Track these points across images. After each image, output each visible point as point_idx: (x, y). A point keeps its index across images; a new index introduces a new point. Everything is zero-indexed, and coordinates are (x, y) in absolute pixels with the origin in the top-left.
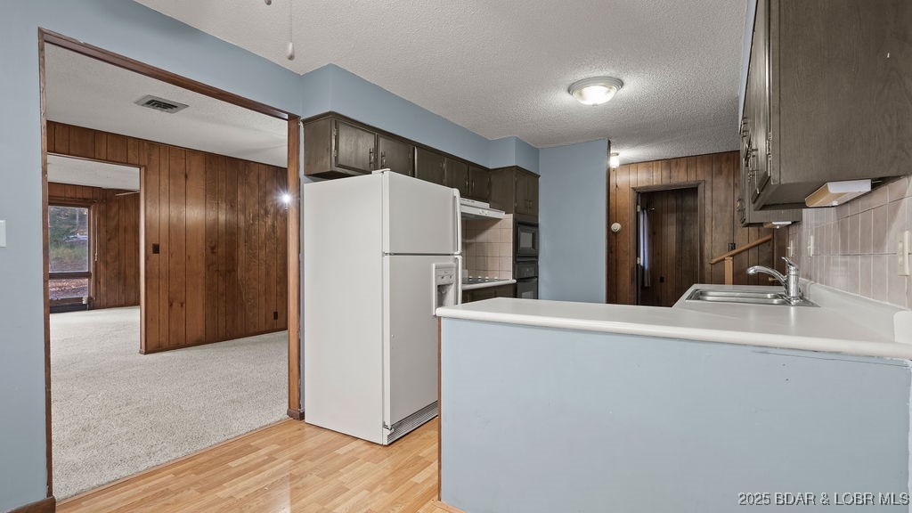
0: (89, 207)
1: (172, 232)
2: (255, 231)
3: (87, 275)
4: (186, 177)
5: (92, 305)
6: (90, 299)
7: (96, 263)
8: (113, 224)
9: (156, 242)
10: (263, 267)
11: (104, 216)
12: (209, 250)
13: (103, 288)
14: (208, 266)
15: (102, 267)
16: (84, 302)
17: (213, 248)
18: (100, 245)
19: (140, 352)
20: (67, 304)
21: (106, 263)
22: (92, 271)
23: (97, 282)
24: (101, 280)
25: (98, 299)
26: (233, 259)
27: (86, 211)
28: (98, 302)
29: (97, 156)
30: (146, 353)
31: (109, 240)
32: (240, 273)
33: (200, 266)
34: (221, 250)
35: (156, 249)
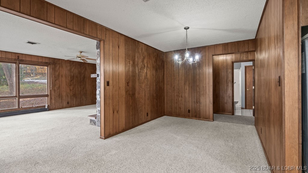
0: (47, 66)
1: (114, 75)
2: (141, 74)
3: (47, 96)
4: (119, 47)
5: (49, 109)
6: (48, 106)
7: (50, 91)
8: (57, 73)
9: (108, 80)
10: (144, 92)
11: (54, 70)
12: (126, 84)
13: (53, 101)
14: (126, 92)
15: (53, 92)
16: (46, 108)
17: (128, 83)
18: (52, 83)
19: (101, 138)
20: (39, 108)
21: (55, 91)
22: (49, 94)
23: (51, 99)
24: (53, 98)
25: (52, 106)
26: (134, 89)
27: (46, 67)
28: (51, 107)
29: (85, 33)
30: (106, 138)
31: (56, 80)
32: (137, 95)
33: (123, 92)
34: (130, 84)
35: (108, 84)
